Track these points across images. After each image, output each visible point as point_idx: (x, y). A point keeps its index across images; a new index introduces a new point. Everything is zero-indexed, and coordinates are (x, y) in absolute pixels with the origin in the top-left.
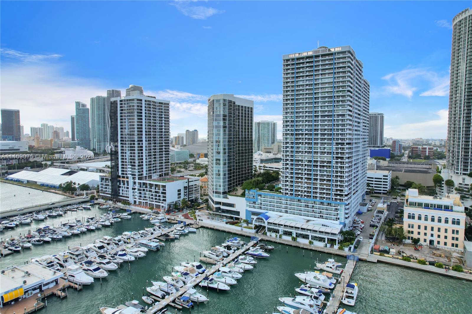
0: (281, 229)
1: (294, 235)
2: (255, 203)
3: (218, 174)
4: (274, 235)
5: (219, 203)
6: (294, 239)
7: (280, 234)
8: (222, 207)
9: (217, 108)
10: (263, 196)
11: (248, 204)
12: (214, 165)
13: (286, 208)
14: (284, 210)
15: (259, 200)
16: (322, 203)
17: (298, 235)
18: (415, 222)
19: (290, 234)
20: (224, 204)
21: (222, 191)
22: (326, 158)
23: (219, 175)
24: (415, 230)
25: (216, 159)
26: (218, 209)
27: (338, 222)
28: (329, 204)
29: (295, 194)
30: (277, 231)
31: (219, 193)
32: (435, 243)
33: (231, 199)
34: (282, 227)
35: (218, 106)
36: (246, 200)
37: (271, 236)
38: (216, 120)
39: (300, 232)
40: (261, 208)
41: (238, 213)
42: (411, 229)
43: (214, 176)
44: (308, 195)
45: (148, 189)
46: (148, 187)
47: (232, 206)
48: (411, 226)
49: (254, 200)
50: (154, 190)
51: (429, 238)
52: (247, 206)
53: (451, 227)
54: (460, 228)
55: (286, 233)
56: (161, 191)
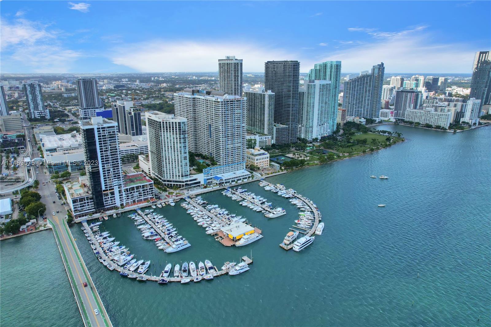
0: (230, 181)
2: (208, 174)
4: (228, 184)
5: (187, 181)
6: (236, 182)
8: (189, 183)
10: (212, 169)
12: (183, 160)
14: (222, 172)
15: (211, 171)
16: (238, 164)
17: (237, 180)
19: (234, 181)
20: (191, 181)
21: (189, 174)
22: (239, 145)
24: (258, 164)
25: (184, 157)
26: (186, 185)
27: (244, 170)
28: (240, 164)
29: (227, 164)
30: (229, 182)
31: (188, 175)
32: (263, 167)
33: (194, 177)
34: (229, 179)
35: (184, 126)
36: (204, 174)
38: (183, 134)
39: (238, 178)
40: (211, 175)
41: (199, 182)
43: (183, 167)
44: (233, 162)
45: (135, 191)
46: (135, 189)
47: (195, 180)
48: (257, 163)
49: (208, 173)
50: (142, 189)
51: (262, 165)
52: (204, 177)
53: (267, 159)
54: (268, 159)
55: (232, 181)
56: (148, 188)
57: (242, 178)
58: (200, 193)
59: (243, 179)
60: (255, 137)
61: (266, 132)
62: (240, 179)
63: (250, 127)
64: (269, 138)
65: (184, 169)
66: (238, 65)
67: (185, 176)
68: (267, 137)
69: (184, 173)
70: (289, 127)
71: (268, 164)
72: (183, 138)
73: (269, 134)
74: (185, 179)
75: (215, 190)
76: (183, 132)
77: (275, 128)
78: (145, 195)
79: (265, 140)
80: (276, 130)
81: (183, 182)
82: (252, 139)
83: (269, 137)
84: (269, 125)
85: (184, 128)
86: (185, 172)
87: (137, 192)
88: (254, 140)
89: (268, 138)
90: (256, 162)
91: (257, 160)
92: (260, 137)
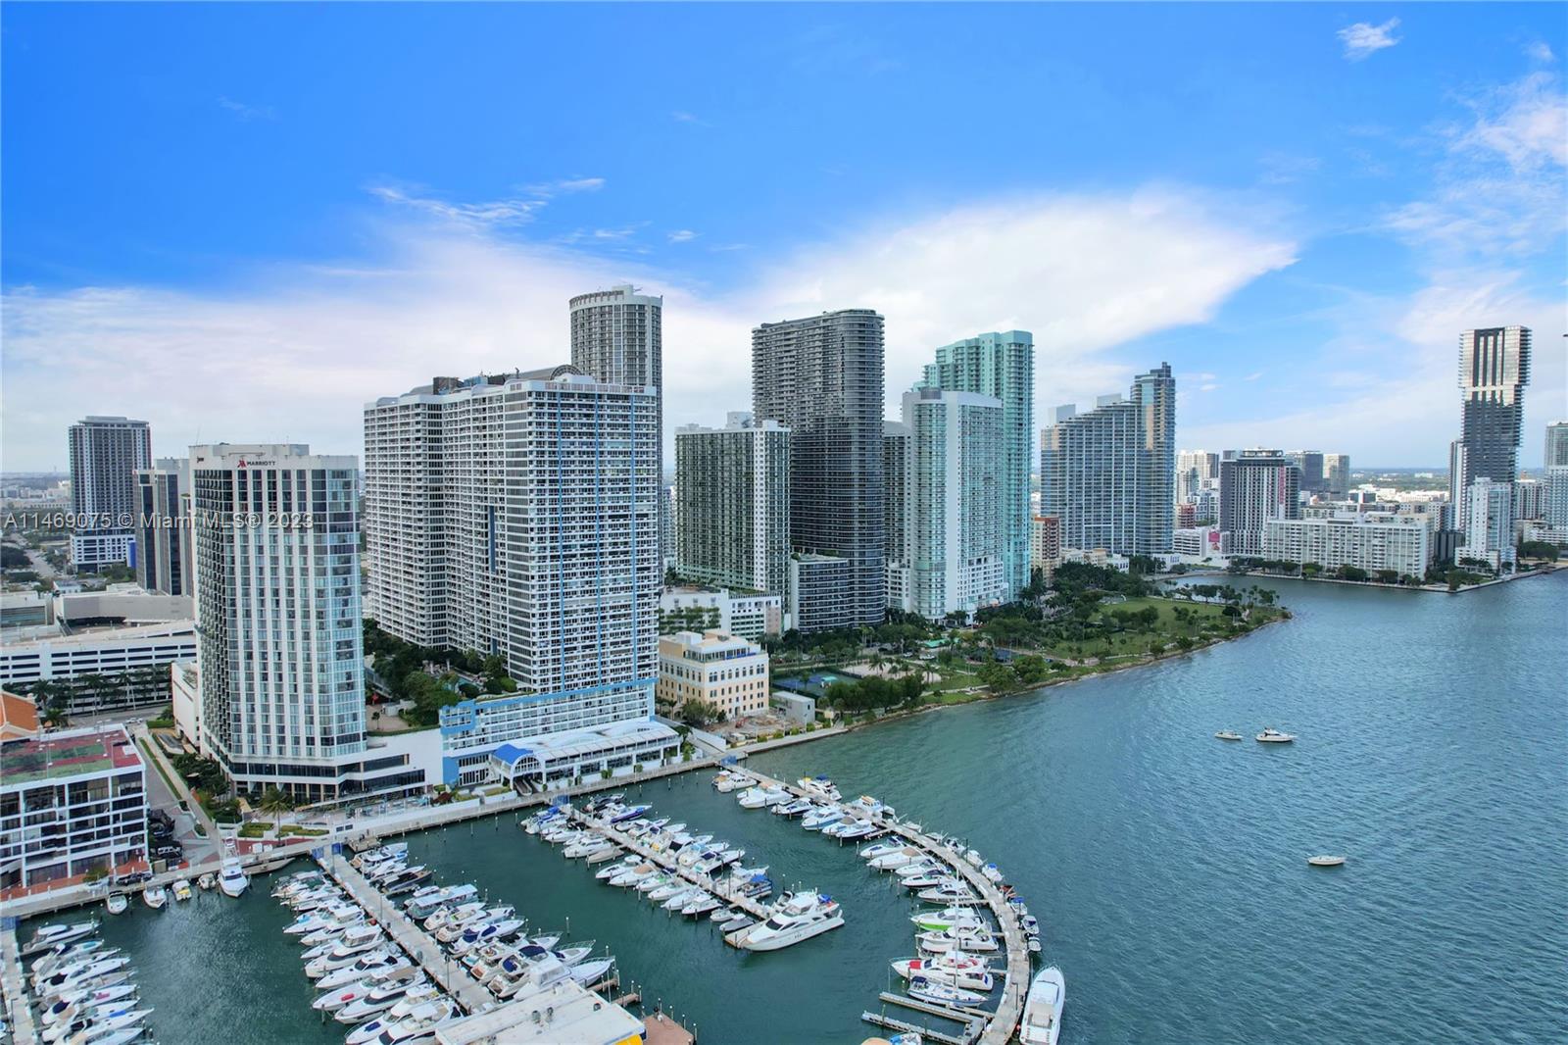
0: (576, 765)
1: (605, 768)
2: (466, 733)
3: (348, 684)
4: (563, 783)
5: (352, 767)
6: (606, 775)
7: (575, 776)
8: (361, 776)
9: (335, 495)
10: (489, 711)
11: (451, 740)
12: (332, 661)
13: (544, 722)
14: (539, 728)
15: (481, 722)
16: (616, 690)
17: (613, 764)
18: (718, 685)
19: (595, 768)
20: (371, 765)
21: (361, 731)
22: (623, 598)
23: (351, 686)
24: (718, 699)
25: (338, 643)
26: (349, 786)
27: (646, 718)
28: (629, 688)
29: (565, 687)
30: (568, 773)
31: (354, 738)
32: (741, 711)
33: (392, 746)
34: (577, 759)
35: (340, 489)
36: (442, 733)
37: (558, 788)
38: (334, 529)
39: (615, 756)
40: (483, 741)
41: (419, 776)
42: (714, 699)
43: (333, 694)
44: (593, 680)
45: (22, 815)
46: (22, 805)
47: (398, 760)
48: (713, 694)
49: (465, 726)
50: (67, 808)
51: (734, 704)
52: (446, 747)
53: (756, 678)
54: (765, 677)
55: (587, 770)
56: (110, 800)
57: (633, 753)
58: (412, 827)
59: (643, 757)
60: (713, 600)
61: (760, 580)
62: (627, 761)
63: (700, 569)
64: (773, 605)
65: (334, 705)
66: (642, 314)
67: (341, 740)
68: (764, 599)
69: (334, 726)
70: (851, 563)
71: (766, 699)
72: (336, 550)
73: (772, 588)
74: (338, 757)
75: (490, 811)
76: (336, 517)
77: (795, 565)
78: (87, 837)
79: (755, 612)
80: (801, 574)
81: (329, 772)
82: (700, 610)
83: (773, 599)
84: (770, 553)
85: (342, 500)
86: (341, 719)
87: (29, 821)
88: (709, 611)
89: (769, 603)
90: (708, 687)
91: (713, 678)
92: (737, 601)
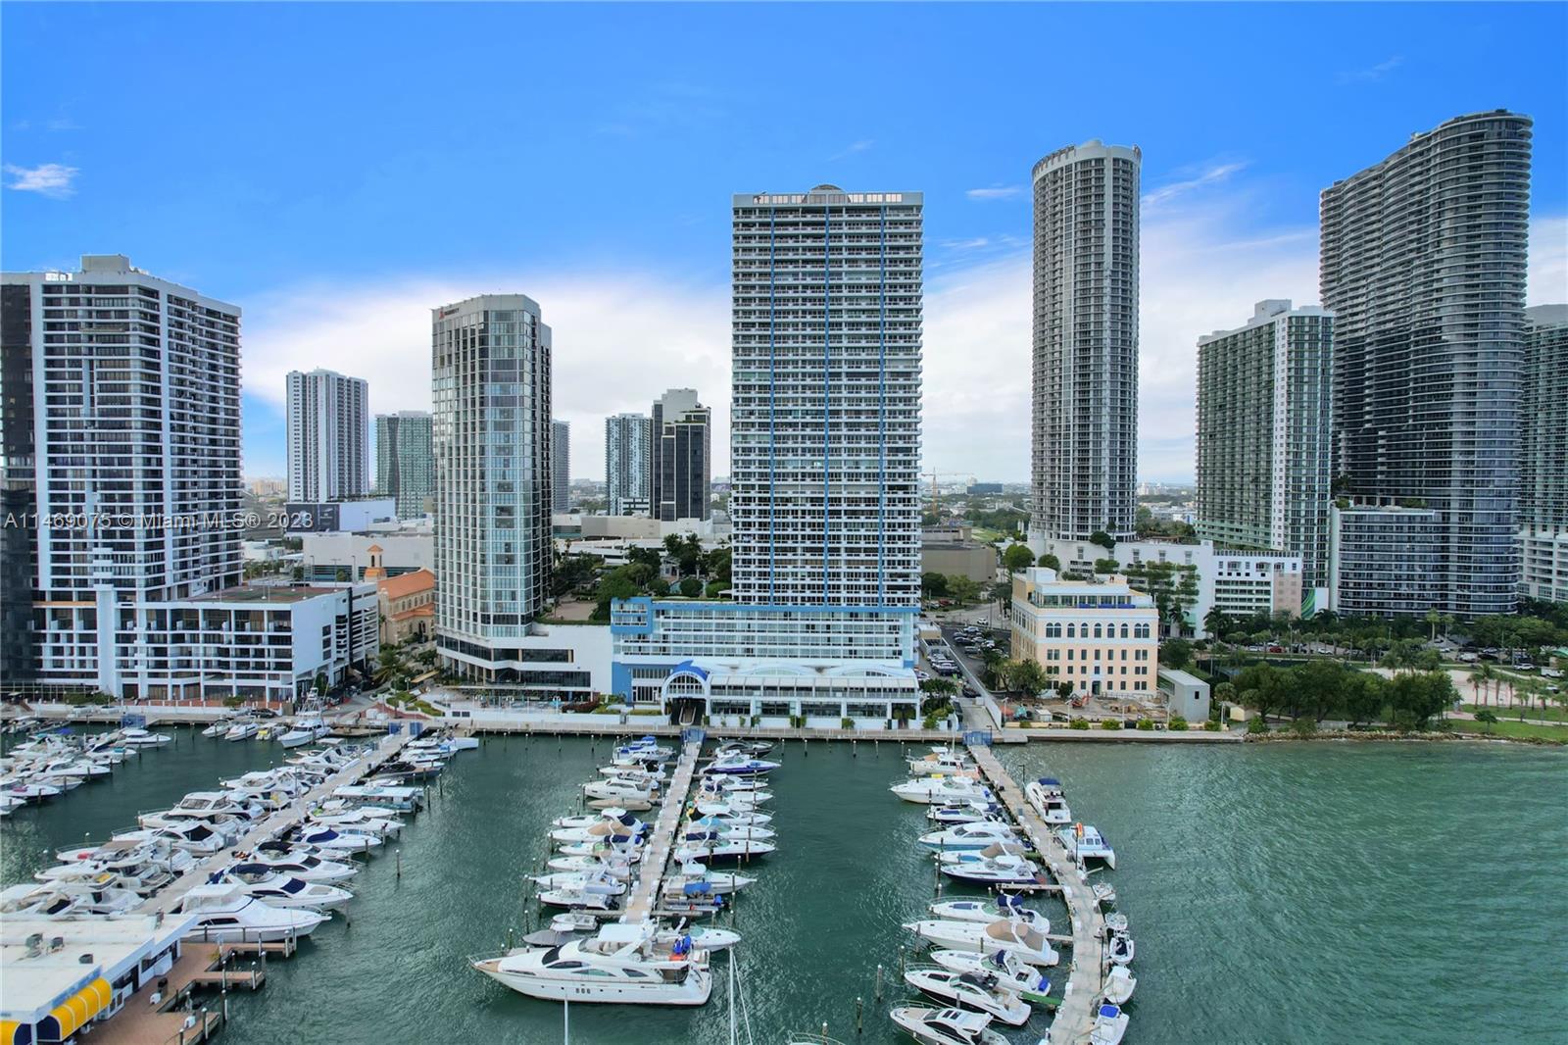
0: (755, 701)
1: (797, 712)
2: (642, 637)
3: (507, 556)
4: (733, 721)
5: (510, 654)
6: (798, 723)
7: (752, 714)
8: (520, 666)
9: (498, 339)
10: (672, 614)
11: (622, 643)
12: (490, 528)
13: (748, 640)
14: (739, 648)
15: (661, 626)
17: (808, 709)
18: (1062, 643)
19: (782, 710)
20: (530, 655)
21: (520, 612)
22: (864, 489)
23: (510, 560)
24: (1063, 663)
25: (498, 508)
26: (508, 675)
28: (874, 616)
30: (743, 709)
31: (509, 620)
32: (1103, 688)
33: (553, 637)
34: (756, 692)
36: (612, 632)
37: (724, 724)
38: (495, 378)
39: (813, 699)
40: (664, 651)
41: (584, 678)
42: (1053, 663)
43: (490, 564)
44: (822, 595)
45: (201, 632)
46: (202, 623)
47: (562, 656)
48: (1053, 655)
49: (640, 629)
50: (234, 633)
51: (1090, 677)
52: (617, 650)
53: (1132, 643)
54: (1152, 644)
55: (768, 710)
56: (265, 634)
59: (859, 709)
61: (1277, 541)
62: (834, 710)
64: (1288, 569)
65: (491, 577)
67: (498, 620)
68: (1273, 560)
69: (491, 601)
71: (1150, 678)
72: (497, 401)
73: (1295, 547)
74: (496, 640)
76: (499, 364)
77: (1337, 515)
78: (246, 665)
79: (1255, 576)
80: (1345, 528)
81: (485, 654)
82: (1168, 567)
83: (1288, 561)
85: (505, 343)
86: (498, 595)
87: (208, 639)
88: (1181, 568)
89: (1278, 566)
90: (1043, 643)
92: (1227, 559)
